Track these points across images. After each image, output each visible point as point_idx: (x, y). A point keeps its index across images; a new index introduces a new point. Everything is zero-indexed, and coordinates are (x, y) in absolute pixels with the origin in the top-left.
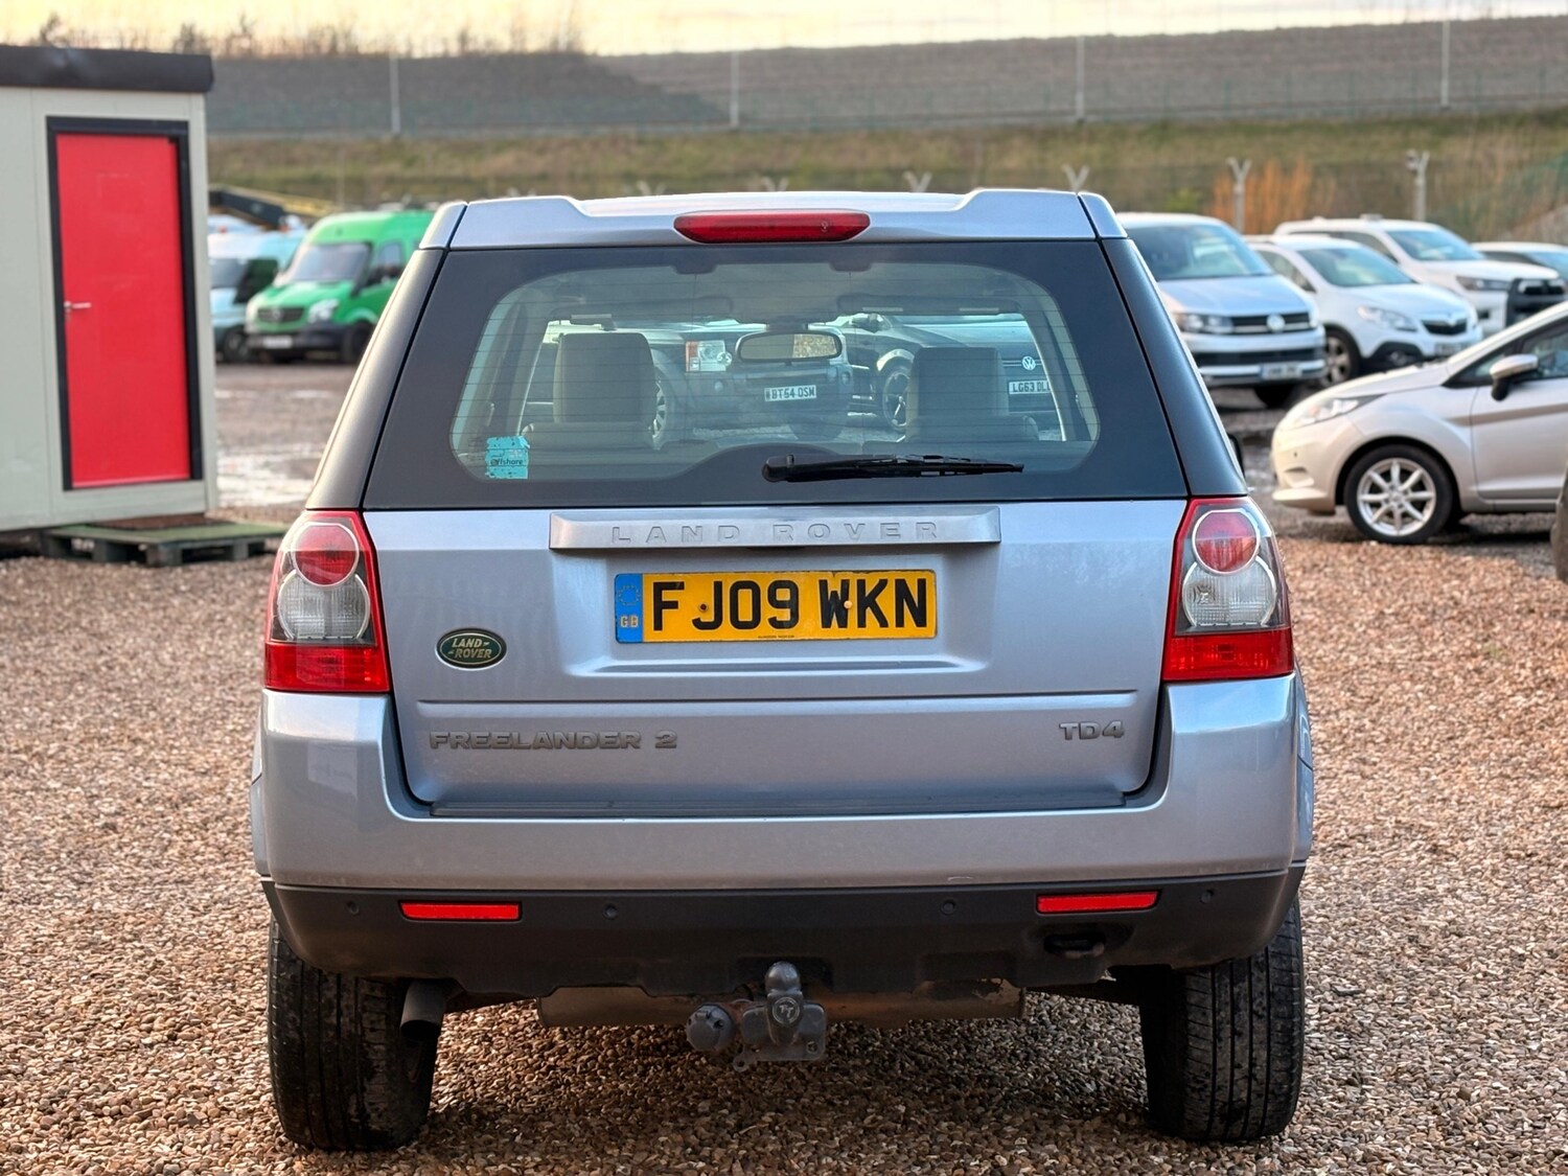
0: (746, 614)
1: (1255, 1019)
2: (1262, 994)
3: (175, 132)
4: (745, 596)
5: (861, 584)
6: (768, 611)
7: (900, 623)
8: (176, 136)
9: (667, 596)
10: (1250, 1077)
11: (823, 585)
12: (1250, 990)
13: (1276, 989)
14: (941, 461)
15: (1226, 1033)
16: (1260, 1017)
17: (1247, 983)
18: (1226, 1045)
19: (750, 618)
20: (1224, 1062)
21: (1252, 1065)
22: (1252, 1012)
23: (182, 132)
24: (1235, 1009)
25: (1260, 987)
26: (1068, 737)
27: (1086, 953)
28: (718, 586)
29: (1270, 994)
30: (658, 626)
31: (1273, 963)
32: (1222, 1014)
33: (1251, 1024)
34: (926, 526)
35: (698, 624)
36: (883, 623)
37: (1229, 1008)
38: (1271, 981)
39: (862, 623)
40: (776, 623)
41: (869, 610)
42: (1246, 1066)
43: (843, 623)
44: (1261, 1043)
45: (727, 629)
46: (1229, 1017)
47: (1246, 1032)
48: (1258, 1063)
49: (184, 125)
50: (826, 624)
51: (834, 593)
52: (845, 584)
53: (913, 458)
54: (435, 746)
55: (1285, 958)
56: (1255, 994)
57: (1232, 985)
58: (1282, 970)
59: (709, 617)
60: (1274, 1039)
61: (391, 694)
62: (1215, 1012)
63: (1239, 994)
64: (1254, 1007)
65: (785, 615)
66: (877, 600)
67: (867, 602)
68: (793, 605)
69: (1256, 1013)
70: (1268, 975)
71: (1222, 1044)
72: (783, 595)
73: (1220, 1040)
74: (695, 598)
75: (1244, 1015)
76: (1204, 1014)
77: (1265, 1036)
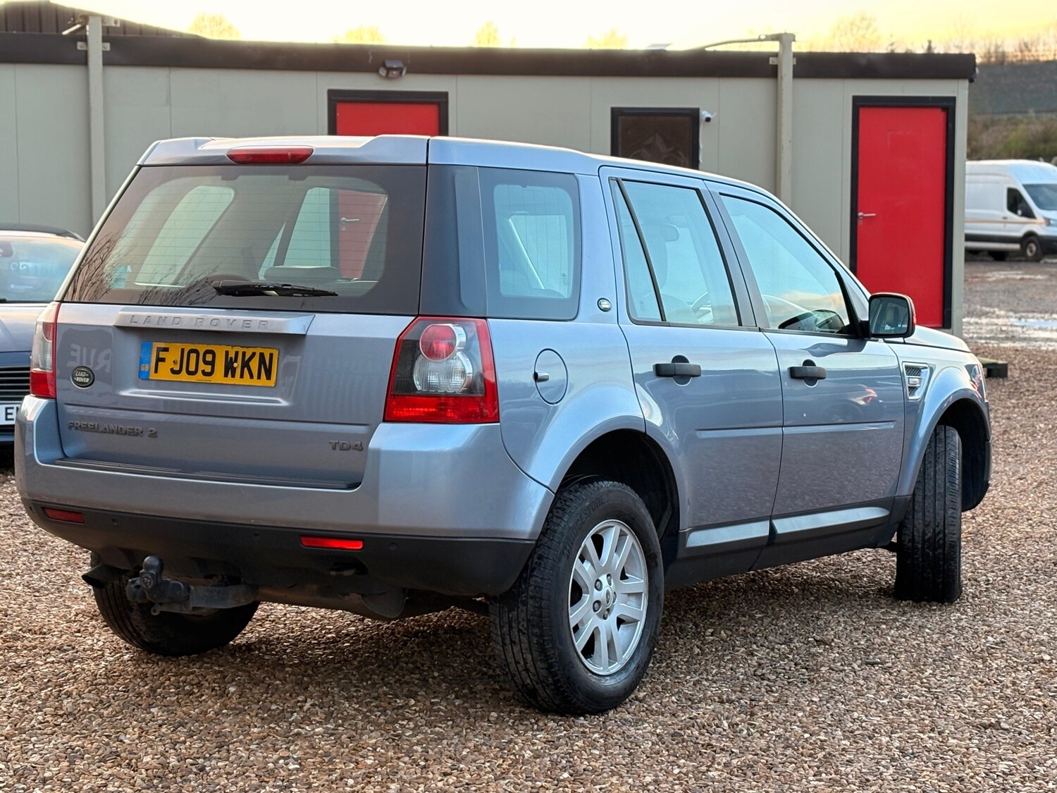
0: (192, 368)
1: (521, 634)
2: (523, 619)
3: (945, 104)
4: (193, 356)
5: (244, 354)
6: (202, 366)
7: (259, 377)
8: (947, 106)
9: (162, 355)
10: (527, 670)
11: (227, 353)
12: (518, 617)
13: (531, 618)
14: (289, 287)
15: (508, 641)
16: (524, 634)
17: (516, 612)
18: (509, 647)
19: (193, 370)
20: (511, 660)
21: (526, 663)
22: (519, 631)
23: (951, 104)
24: (511, 627)
25: (523, 615)
26: (334, 448)
27: (339, 573)
28: (183, 350)
29: (528, 621)
30: (156, 371)
31: (531, 602)
32: (504, 629)
33: (519, 638)
34: (264, 323)
35: (173, 371)
36: (251, 376)
37: (507, 626)
38: (529, 613)
39: (242, 376)
40: (204, 373)
41: (246, 369)
42: (522, 663)
43: (233, 376)
44: (527, 649)
45: (184, 376)
46: (508, 633)
47: (517, 641)
48: (528, 662)
49: (953, 100)
50: (226, 375)
51: (231, 358)
52: (237, 353)
53: (276, 285)
54: (70, 428)
55: (538, 600)
56: (520, 620)
57: (509, 612)
58: (535, 607)
59: (177, 368)
60: (533, 649)
61: (56, 399)
62: (501, 628)
63: (512, 618)
64: (520, 627)
65: (208, 368)
66: (250, 363)
67: (246, 364)
68: (212, 363)
69: (521, 631)
70: (527, 610)
71: (507, 648)
72: (209, 357)
73: (506, 645)
74: (173, 355)
75: (515, 631)
76: (496, 628)
77: (528, 645)
